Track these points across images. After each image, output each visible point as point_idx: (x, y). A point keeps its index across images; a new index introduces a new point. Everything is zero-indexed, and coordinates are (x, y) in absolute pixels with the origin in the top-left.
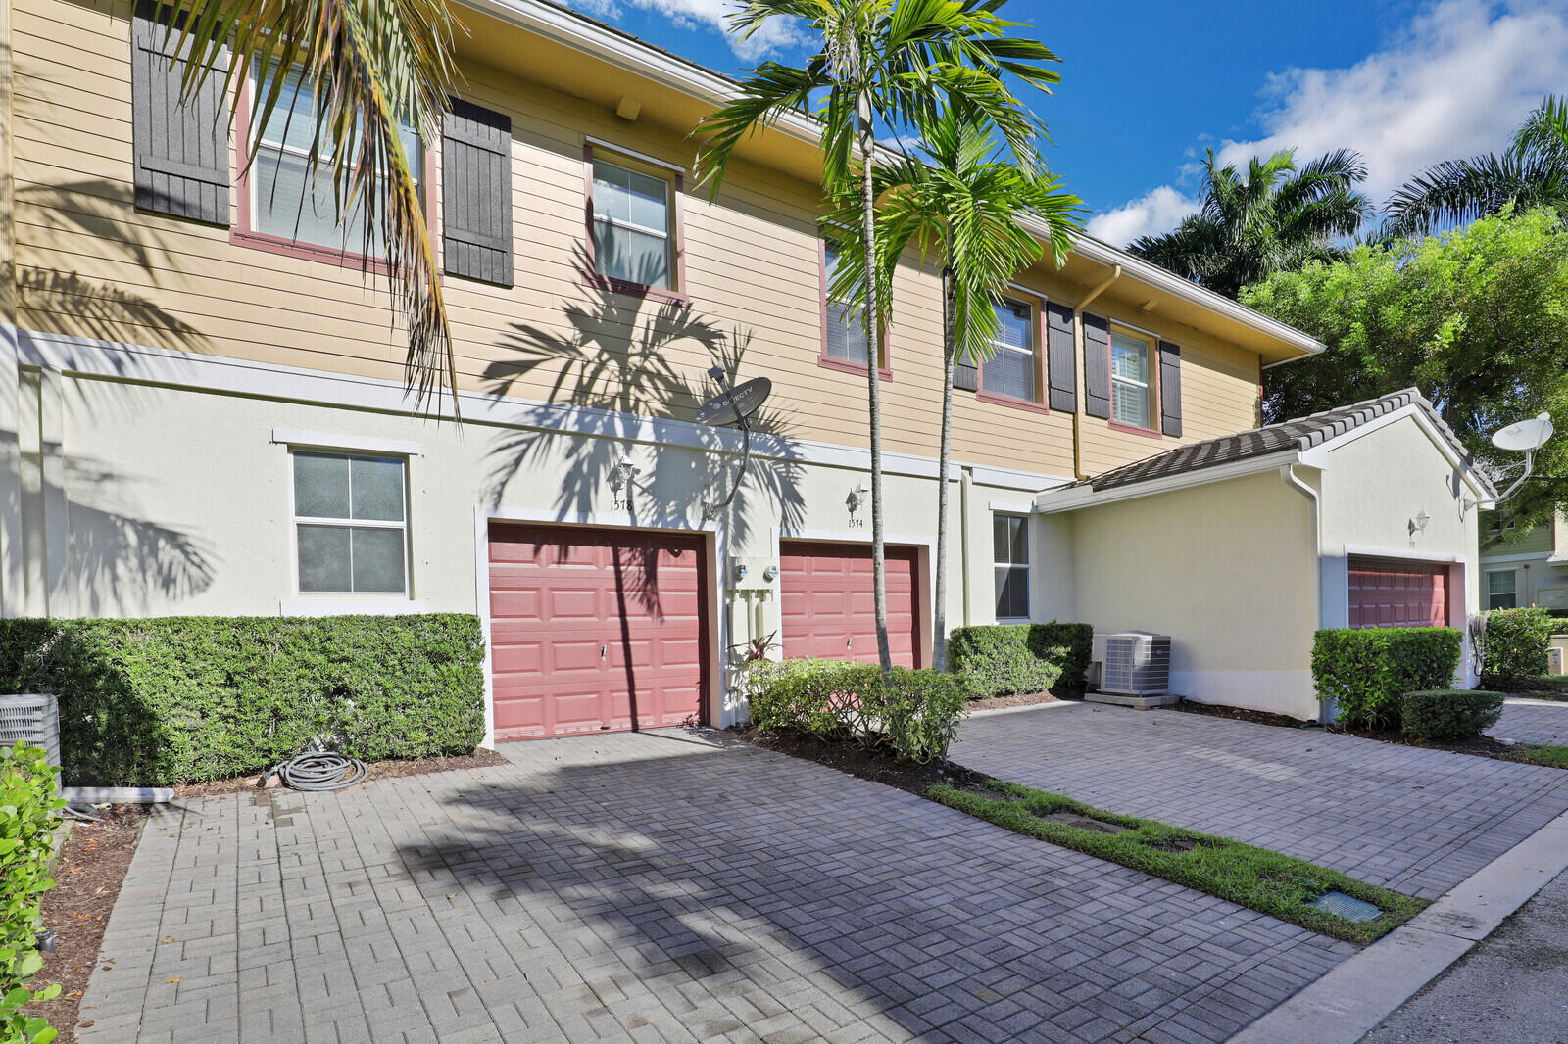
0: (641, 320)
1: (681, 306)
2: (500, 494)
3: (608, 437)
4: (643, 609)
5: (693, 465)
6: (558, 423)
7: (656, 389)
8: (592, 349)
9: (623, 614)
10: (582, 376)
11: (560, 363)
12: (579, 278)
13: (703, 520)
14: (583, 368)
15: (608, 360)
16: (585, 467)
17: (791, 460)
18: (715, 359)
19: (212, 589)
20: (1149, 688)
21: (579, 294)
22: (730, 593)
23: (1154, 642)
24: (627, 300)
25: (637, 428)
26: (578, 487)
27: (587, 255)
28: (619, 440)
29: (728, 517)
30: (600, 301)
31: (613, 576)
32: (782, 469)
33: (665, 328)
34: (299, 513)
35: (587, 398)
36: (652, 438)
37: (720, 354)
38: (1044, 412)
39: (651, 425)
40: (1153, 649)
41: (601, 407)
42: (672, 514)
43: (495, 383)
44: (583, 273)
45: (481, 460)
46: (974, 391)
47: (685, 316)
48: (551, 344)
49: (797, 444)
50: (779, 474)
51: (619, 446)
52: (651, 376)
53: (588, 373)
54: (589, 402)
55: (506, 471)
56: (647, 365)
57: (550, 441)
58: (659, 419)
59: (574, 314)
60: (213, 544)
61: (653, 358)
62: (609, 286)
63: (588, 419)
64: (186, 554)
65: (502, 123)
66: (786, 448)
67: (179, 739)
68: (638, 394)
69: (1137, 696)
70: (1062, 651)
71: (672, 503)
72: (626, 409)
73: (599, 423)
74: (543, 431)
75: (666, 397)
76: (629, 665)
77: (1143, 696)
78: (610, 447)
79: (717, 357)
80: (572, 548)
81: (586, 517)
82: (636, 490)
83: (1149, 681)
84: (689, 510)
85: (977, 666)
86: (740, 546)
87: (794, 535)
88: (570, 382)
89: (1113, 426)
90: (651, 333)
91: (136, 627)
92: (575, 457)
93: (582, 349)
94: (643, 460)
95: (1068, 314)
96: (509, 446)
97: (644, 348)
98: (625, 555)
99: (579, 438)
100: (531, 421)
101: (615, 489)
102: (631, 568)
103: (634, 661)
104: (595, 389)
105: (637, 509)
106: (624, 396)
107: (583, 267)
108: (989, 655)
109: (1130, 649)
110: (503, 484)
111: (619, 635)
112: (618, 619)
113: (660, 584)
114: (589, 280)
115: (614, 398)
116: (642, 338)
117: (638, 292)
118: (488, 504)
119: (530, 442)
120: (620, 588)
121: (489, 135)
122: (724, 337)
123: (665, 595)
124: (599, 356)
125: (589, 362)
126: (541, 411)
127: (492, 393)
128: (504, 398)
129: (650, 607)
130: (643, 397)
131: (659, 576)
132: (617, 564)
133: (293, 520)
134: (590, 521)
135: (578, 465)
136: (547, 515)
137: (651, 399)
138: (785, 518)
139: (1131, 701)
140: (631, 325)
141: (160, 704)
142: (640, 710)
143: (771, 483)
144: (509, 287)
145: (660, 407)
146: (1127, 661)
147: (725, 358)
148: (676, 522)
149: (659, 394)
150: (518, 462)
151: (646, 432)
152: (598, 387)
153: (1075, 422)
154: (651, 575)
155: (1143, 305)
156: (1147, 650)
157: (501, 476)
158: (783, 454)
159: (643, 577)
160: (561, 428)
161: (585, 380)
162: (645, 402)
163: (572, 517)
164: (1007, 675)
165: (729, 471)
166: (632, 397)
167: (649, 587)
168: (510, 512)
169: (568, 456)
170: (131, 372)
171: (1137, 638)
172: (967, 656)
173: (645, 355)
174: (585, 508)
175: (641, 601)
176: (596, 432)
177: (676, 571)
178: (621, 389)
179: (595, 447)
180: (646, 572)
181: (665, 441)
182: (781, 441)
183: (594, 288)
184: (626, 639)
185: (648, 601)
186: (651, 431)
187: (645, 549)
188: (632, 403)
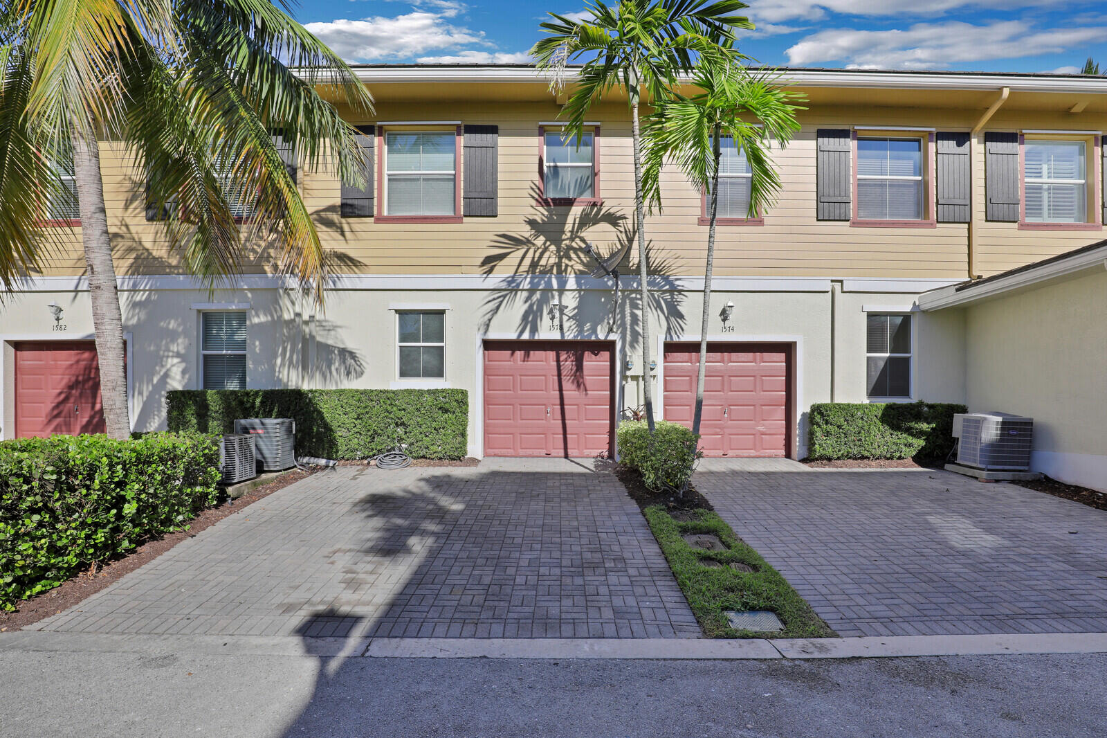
0: (570, 219)
1: (597, 205)
2: (488, 326)
3: (548, 290)
4: (574, 387)
5: (603, 300)
6: (519, 285)
7: (579, 257)
8: (540, 241)
9: (561, 390)
10: (534, 257)
11: (521, 252)
12: (534, 203)
13: (608, 333)
14: (535, 252)
15: (549, 245)
16: (535, 307)
17: (674, 290)
18: (619, 234)
19: (364, 376)
20: (994, 464)
21: (534, 211)
22: (624, 377)
23: (1003, 423)
24: (561, 209)
25: (566, 282)
26: (530, 319)
27: (539, 189)
28: (555, 290)
29: (626, 330)
30: (546, 213)
31: (556, 368)
32: (668, 296)
33: (586, 221)
34: (401, 341)
35: (536, 269)
36: (575, 287)
37: (622, 229)
38: (932, 226)
39: (574, 279)
40: (1002, 429)
41: (546, 272)
42: (588, 330)
43: (486, 268)
44: (537, 200)
45: (479, 308)
46: (848, 221)
47: (600, 210)
48: (517, 242)
49: (677, 280)
50: (665, 301)
51: (556, 294)
52: (575, 250)
53: (537, 255)
54: (538, 270)
55: (490, 314)
56: (574, 245)
57: (516, 294)
58: (579, 275)
59: (532, 223)
60: (365, 357)
61: (577, 240)
62: (551, 204)
63: (536, 280)
64: (355, 361)
65: (493, 130)
66: (671, 283)
67: (340, 440)
68: (567, 262)
69: (983, 470)
70: (925, 426)
71: (588, 324)
72: (560, 272)
73: (543, 282)
74: (511, 290)
75: (585, 261)
76: (563, 419)
77: (989, 470)
78: (550, 294)
79: (621, 232)
80: (532, 352)
81: (534, 335)
82: (565, 318)
83: (994, 457)
84: (599, 328)
85: (828, 434)
86: (635, 348)
87: (675, 339)
88: (527, 262)
89: (1024, 227)
90: (576, 225)
91: (327, 393)
92: (529, 302)
93: (535, 242)
94: (570, 301)
95: (962, 138)
96: (494, 299)
97: (571, 235)
98: (563, 356)
99: (532, 291)
100: (504, 285)
101: (553, 318)
102: (567, 363)
103: (567, 417)
104: (541, 263)
105: (565, 329)
106: (559, 265)
107: (536, 196)
108: (839, 427)
109: (978, 428)
110: (490, 320)
111: (558, 402)
112: (558, 393)
113: (585, 372)
114: (540, 203)
115: (552, 267)
116: (570, 229)
117: (569, 203)
118: (482, 331)
119: (505, 296)
120: (559, 375)
121: (485, 139)
122: (626, 218)
123: (588, 379)
124: (544, 244)
125: (538, 249)
126: (510, 279)
127: (484, 273)
128: (490, 275)
129: (579, 385)
130: (570, 264)
131: (584, 367)
132: (558, 361)
133: (398, 344)
134: (536, 338)
135: (531, 306)
136: (512, 336)
137: (576, 264)
138: (669, 329)
139: (976, 473)
140: (564, 223)
141: (334, 425)
142: (569, 446)
143: (659, 306)
144: (496, 216)
145: (581, 268)
146: (976, 439)
147: (626, 232)
148: (590, 335)
149: (581, 260)
150: (498, 308)
151: (571, 283)
152: (543, 262)
153: (970, 230)
154: (579, 367)
155: (1070, 108)
156: (997, 429)
157: (489, 316)
158: (667, 287)
159: (575, 368)
160: (521, 288)
161: (536, 259)
162: (572, 266)
163: (526, 336)
164: (859, 443)
165: (628, 301)
166: (563, 265)
167: (578, 374)
168: (493, 335)
169: (526, 302)
170: (339, 286)
171: (985, 419)
172: (820, 426)
173: (572, 239)
174: (534, 330)
175: (573, 382)
176: (540, 288)
177: (594, 364)
178: (557, 261)
179: (541, 295)
180: (576, 365)
181: (583, 288)
182: (666, 279)
183: (542, 206)
184: (562, 404)
185: (578, 382)
186: (574, 282)
187: (576, 352)
188: (563, 268)
